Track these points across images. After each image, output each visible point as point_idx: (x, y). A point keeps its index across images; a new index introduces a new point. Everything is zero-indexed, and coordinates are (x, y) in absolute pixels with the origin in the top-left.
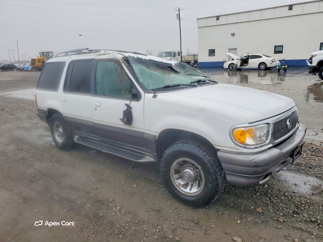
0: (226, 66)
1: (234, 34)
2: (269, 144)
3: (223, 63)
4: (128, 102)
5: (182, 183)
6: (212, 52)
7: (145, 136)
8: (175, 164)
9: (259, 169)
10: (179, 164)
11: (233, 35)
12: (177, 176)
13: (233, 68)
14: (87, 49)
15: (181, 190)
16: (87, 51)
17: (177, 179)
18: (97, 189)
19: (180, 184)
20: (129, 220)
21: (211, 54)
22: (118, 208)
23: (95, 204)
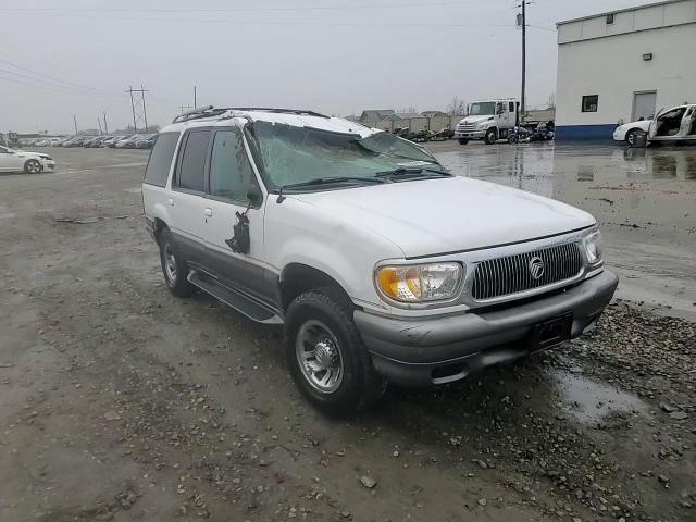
0: (620, 134)
1: (651, 55)
2: (457, 303)
3: (614, 127)
4: (242, 210)
5: (316, 368)
6: (590, 103)
7: (266, 275)
8: (302, 331)
9: (420, 351)
10: (309, 330)
11: (649, 58)
12: (306, 354)
13: (635, 140)
14: (211, 108)
15: (312, 381)
16: (210, 111)
17: (308, 359)
18: (191, 365)
19: (311, 369)
20: (205, 421)
21: (588, 107)
22: (201, 400)
23: (170, 388)
